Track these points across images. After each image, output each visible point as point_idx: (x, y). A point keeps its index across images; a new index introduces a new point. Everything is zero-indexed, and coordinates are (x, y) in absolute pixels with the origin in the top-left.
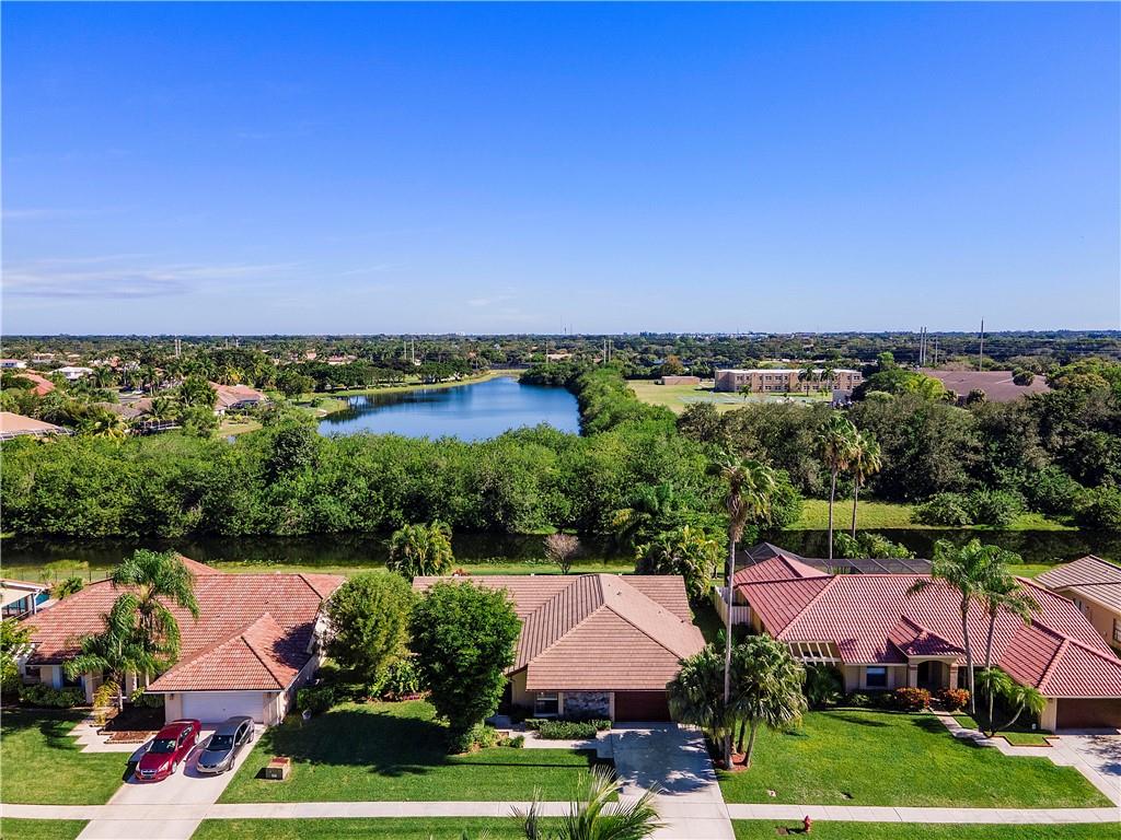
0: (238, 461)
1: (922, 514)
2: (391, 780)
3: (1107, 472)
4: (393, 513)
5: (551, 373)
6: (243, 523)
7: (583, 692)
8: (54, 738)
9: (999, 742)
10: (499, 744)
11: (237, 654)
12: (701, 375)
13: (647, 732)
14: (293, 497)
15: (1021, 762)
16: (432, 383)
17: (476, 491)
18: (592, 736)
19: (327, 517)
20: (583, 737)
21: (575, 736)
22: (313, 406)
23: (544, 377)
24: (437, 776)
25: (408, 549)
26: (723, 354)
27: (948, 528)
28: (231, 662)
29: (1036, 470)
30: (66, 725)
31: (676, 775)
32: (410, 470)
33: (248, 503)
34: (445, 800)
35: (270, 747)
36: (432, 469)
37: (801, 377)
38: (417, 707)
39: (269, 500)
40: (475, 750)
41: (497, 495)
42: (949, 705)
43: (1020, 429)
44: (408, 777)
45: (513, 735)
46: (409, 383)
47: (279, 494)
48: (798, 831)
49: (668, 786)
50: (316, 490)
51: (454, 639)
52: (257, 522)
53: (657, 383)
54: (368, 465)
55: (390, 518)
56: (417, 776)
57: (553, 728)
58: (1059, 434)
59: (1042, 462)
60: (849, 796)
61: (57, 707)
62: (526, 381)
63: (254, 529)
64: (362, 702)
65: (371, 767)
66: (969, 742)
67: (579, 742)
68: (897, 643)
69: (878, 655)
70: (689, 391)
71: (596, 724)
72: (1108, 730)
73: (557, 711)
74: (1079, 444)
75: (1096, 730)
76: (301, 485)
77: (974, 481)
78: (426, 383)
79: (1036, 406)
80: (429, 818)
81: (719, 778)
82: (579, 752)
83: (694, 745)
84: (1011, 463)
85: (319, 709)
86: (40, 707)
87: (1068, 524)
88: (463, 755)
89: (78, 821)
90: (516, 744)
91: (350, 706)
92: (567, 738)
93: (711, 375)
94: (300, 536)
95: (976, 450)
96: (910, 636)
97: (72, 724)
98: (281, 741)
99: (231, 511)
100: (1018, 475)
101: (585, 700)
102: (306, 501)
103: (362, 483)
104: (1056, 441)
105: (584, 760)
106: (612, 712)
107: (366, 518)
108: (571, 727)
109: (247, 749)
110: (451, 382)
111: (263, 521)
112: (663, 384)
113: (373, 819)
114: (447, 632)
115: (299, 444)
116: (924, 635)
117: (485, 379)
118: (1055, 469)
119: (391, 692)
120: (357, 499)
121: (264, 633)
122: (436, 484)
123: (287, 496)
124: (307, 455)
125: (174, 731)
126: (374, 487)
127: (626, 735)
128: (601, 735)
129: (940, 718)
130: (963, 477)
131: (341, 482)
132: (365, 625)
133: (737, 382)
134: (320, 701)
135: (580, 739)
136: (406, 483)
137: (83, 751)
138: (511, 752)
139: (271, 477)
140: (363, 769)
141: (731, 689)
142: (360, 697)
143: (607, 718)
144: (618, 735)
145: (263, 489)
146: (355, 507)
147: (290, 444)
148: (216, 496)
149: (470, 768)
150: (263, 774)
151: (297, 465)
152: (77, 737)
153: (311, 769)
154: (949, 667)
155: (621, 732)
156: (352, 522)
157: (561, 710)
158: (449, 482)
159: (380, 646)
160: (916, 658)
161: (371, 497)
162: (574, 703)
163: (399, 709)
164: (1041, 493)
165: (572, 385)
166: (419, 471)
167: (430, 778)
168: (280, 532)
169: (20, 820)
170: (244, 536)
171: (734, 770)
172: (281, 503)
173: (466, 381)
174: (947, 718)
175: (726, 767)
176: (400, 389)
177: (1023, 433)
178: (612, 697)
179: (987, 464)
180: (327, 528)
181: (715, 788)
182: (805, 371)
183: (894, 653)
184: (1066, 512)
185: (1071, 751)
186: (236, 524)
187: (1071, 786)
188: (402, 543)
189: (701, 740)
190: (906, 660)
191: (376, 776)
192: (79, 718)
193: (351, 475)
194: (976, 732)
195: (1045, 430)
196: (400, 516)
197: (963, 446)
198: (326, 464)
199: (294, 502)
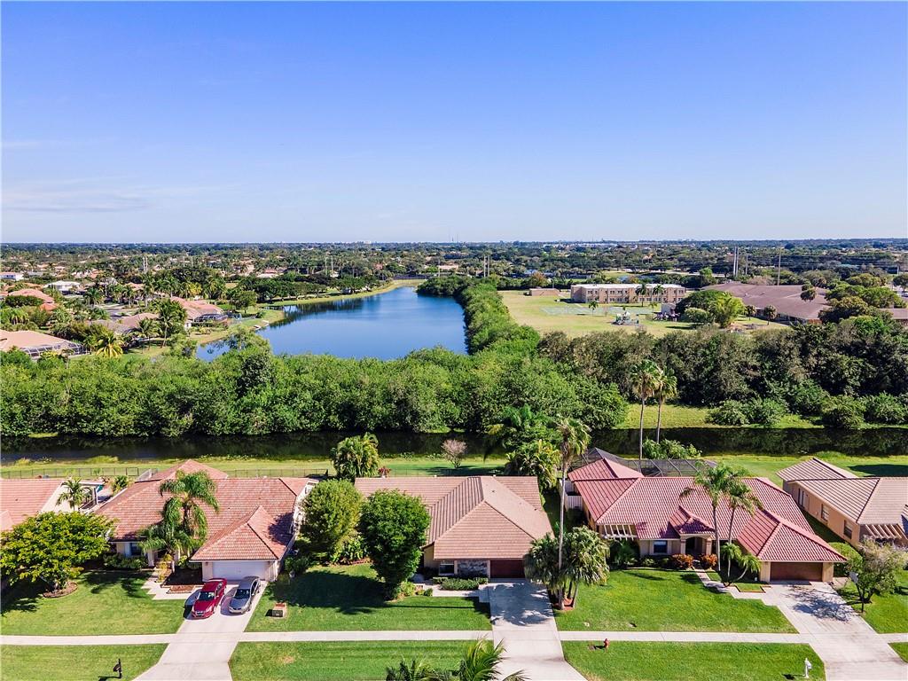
0: (217, 379)
1: (713, 416)
2: (351, 617)
3: (848, 384)
4: (331, 417)
5: (442, 285)
6: (223, 426)
7: (469, 560)
8: (131, 591)
9: (733, 591)
10: (417, 593)
11: (246, 536)
12: (559, 287)
13: (511, 585)
14: (258, 406)
15: (743, 603)
16: (348, 294)
17: (390, 401)
18: (476, 588)
19: (283, 421)
20: (470, 589)
21: (465, 588)
22: (257, 317)
23: (437, 289)
24: (379, 614)
25: (349, 456)
26: (579, 266)
27: (732, 427)
28: (243, 541)
29: (797, 383)
30: (138, 581)
31: (528, 613)
32: (342, 385)
33: (226, 411)
34: (385, 630)
35: (272, 595)
36: (359, 385)
37: (638, 292)
38: (363, 568)
39: (241, 408)
40: (401, 598)
41: (407, 404)
42: (704, 565)
43: (787, 352)
44: (361, 615)
45: (426, 587)
46: (330, 295)
47: (247, 404)
48: (601, 647)
49: (524, 620)
50: (274, 400)
51: (389, 530)
52: (233, 425)
53: (525, 294)
54: (312, 381)
55: (329, 421)
56: (366, 615)
57: (450, 583)
58: (815, 356)
59: (801, 378)
60: (634, 625)
61: (130, 569)
62: (423, 292)
63: (231, 430)
64: (326, 565)
65: (337, 608)
66: (713, 590)
67: (468, 592)
68: (674, 525)
69: (661, 533)
70: (550, 302)
71: (479, 580)
72: (804, 582)
73: (453, 572)
74: (829, 363)
75: (792, 582)
76: (263, 399)
77: (752, 391)
78: (344, 294)
79: (799, 334)
80: (376, 641)
81: (555, 615)
82: (467, 599)
83: (540, 594)
84: (779, 378)
85: (300, 571)
86: (119, 569)
87: (818, 423)
88: (394, 601)
89: (161, 644)
90: (428, 593)
91: (319, 568)
92: (460, 589)
93: (568, 287)
94: (264, 435)
95: (755, 368)
96: (681, 520)
97: (141, 582)
98: (278, 591)
99: (213, 417)
100: (784, 387)
101: (471, 565)
102: (267, 409)
103: (308, 395)
104: (812, 361)
105: (471, 604)
106: (489, 572)
107: (312, 421)
108: (463, 582)
109: (258, 597)
110: (363, 294)
111: (236, 425)
112: (530, 295)
113: (342, 642)
114: (385, 526)
115: (262, 367)
116: (691, 520)
117: (390, 288)
118: (810, 382)
119: (346, 559)
120: (304, 408)
121: (262, 521)
122: (361, 396)
123: (253, 405)
124: (267, 374)
125: (211, 586)
126: (317, 398)
127: (498, 587)
128: (481, 587)
129: (698, 574)
130: (745, 388)
131: (293, 395)
132: (329, 519)
133: (588, 295)
134: (300, 565)
135: (468, 590)
136: (340, 396)
137: (154, 599)
138: (425, 599)
139: (242, 392)
140: (332, 610)
141: (563, 560)
142: (324, 561)
143: (486, 576)
144: (492, 587)
145: (236, 400)
146: (304, 413)
147: (255, 367)
148: (203, 406)
149: (400, 609)
150: (270, 613)
151: (261, 382)
152: (148, 590)
153: (300, 610)
154: (706, 541)
155: (494, 585)
156: (301, 424)
157: (456, 572)
158: (372, 394)
159: (338, 531)
160: (684, 535)
161: (314, 406)
162: (464, 566)
163: (351, 570)
164: (799, 400)
165: (458, 296)
166: (349, 386)
167: (375, 616)
168: (250, 433)
169: (124, 646)
170: (223, 435)
171: (564, 610)
172: (250, 411)
173: (375, 292)
174: (701, 574)
175: (559, 608)
176: (324, 300)
177: (789, 355)
178: (489, 563)
179: (761, 379)
180: (283, 428)
181: (552, 621)
182: (640, 286)
183: (672, 531)
184: (817, 413)
185: (778, 596)
186: (218, 426)
187: (773, 618)
188: (345, 452)
189: (545, 590)
190: (679, 537)
191: (341, 614)
192: (145, 576)
193: (300, 389)
194: (719, 583)
195: (804, 352)
196: (336, 420)
197: (746, 365)
198: (281, 380)
199: (259, 410)
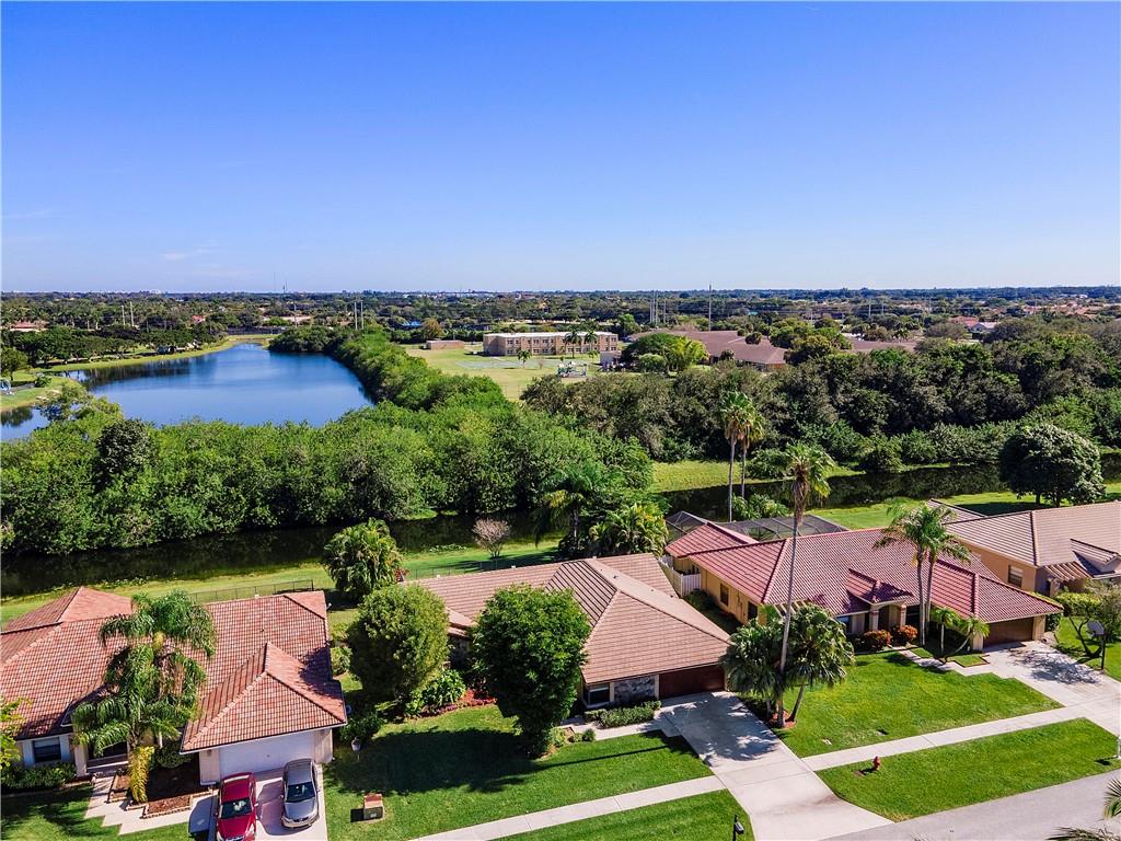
0: (51, 464)
1: (749, 468)
2: (495, 796)
3: (875, 423)
4: (258, 510)
5: (305, 339)
6: (75, 538)
7: (630, 678)
8: (69, 824)
9: (952, 665)
10: (571, 740)
11: (271, 693)
12: (472, 339)
13: (691, 705)
14: (134, 502)
15: (971, 680)
16: (167, 353)
17: (345, 479)
18: (651, 718)
19: (181, 522)
20: (644, 720)
21: (637, 721)
23: (298, 344)
24: (536, 784)
25: (359, 554)
27: (773, 480)
29: (829, 425)
30: (72, 806)
31: (743, 741)
32: (269, 462)
33: (78, 515)
35: (340, 785)
36: (295, 459)
37: (568, 340)
39: (104, 507)
40: (552, 754)
41: (372, 482)
42: (901, 639)
43: (814, 390)
44: (511, 791)
45: (580, 729)
46: (138, 354)
47: (114, 500)
48: (870, 770)
49: (744, 751)
50: (161, 491)
52: (92, 535)
53: (422, 348)
54: (219, 459)
55: (256, 515)
56: (516, 787)
57: (614, 716)
58: (842, 393)
59: (833, 417)
60: (884, 732)
61: (43, 787)
62: (277, 349)
63: (88, 543)
64: (401, 722)
65: (465, 786)
66: (932, 669)
67: (642, 725)
68: (857, 594)
69: (845, 605)
70: (458, 356)
71: (648, 706)
73: (608, 699)
74: (856, 400)
75: (1009, 645)
76: (144, 486)
77: (784, 437)
78: (162, 353)
79: (823, 368)
80: (562, 826)
81: (780, 736)
82: (649, 734)
83: (739, 711)
84: (810, 420)
85: (364, 735)
86: (21, 790)
87: (855, 469)
88: (544, 758)
90: (588, 737)
91: (389, 728)
92: (629, 723)
93: (480, 338)
94: (151, 545)
95: (782, 410)
97: (79, 804)
98: (345, 774)
99: (54, 526)
100: (818, 430)
101: (633, 685)
102: (150, 505)
103: (216, 480)
104: (841, 398)
105: (657, 742)
106: (657, 694)
107: (225, 517)
110: (189, 352)
111: (101, 533)
112: (428, 348)
115: (134, 441)
117: (225, 346)
118: (841, 423)
120: (211, 499)
122: (303, 475)
123: (127, 501)
124: (144, 452)
126: (229, 482)
127: (675, 710)
128: (657, 714)
129: (902, 652)
130: (775, 434)
131: (191, 481)
133: (508, 346)
134: (366, 729)
135: (642, 722)
136: (267, 477)
137: (122, 832)
138: (588, 747)
139: (101, 482)
140: (459, 791)
142: (396, 714)
143: (656, 698)
144: (669, 713)
145: (92, 495)
146: (211, 507)
147: (123, 441)
148: (31, 509)
149: (565, 770)
150: (358, 815)
151: (134, 464)
152: (101, 818)
153: (404, 800)
154: (900, 609)
155: (670, 709)
156: (210, 523)
157: (612, 699)
158: (319, 472)
160: (877, 604)
161: (229, 494)
162: (624, 689)
163: (446, 722)
164: (835, 443)
165: (335, 351)
166: (279, 463)
167: (532, 786)
168: (125, 544)
170: (77, 552)
171: (788, 727)
172: (121, 511)
173: (207, 350)
174: (907, 651)
175: (779, 726)
176: (131, 362)
177: (816, 393)
178: (657, 678)
179: (791, 422)
180: (181, 532)
181: (781, 745)
182: (570, 334)
183: (856, 603)
184: (853, 459)
186: (64, 539)
189: (741, 705)
190: (869, 607)
191: (477, 794)
192: (86, 794)
193: (201, 472)
194: (933, 660)
195: (832, 390)
196: (267, 513)
197: (772, 406)
198: (167, 461)
199: (137, 507)
